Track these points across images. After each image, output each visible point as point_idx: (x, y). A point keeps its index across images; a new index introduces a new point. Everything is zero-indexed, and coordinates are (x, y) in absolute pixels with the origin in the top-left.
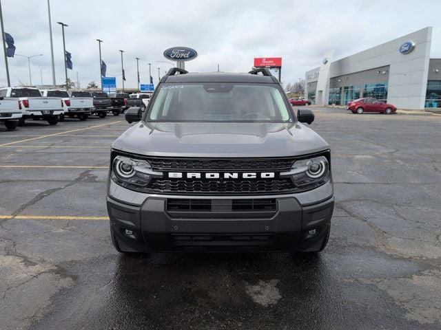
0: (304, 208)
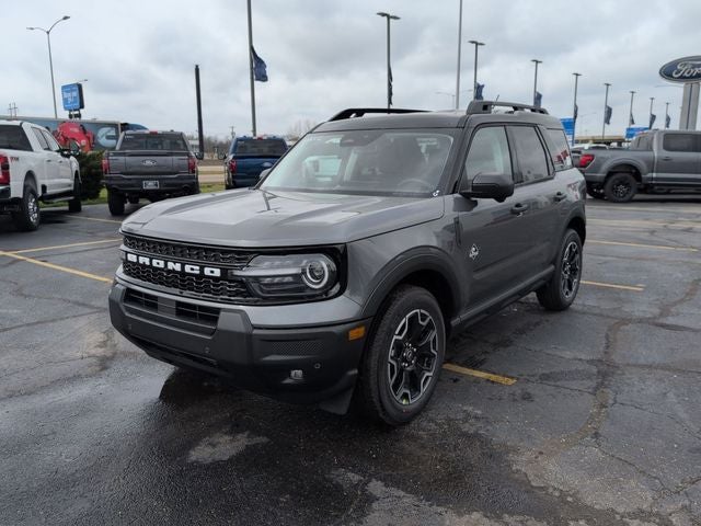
0: (255, 332)
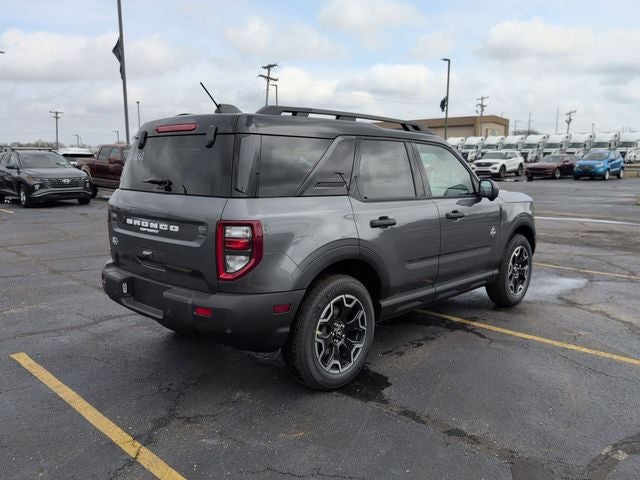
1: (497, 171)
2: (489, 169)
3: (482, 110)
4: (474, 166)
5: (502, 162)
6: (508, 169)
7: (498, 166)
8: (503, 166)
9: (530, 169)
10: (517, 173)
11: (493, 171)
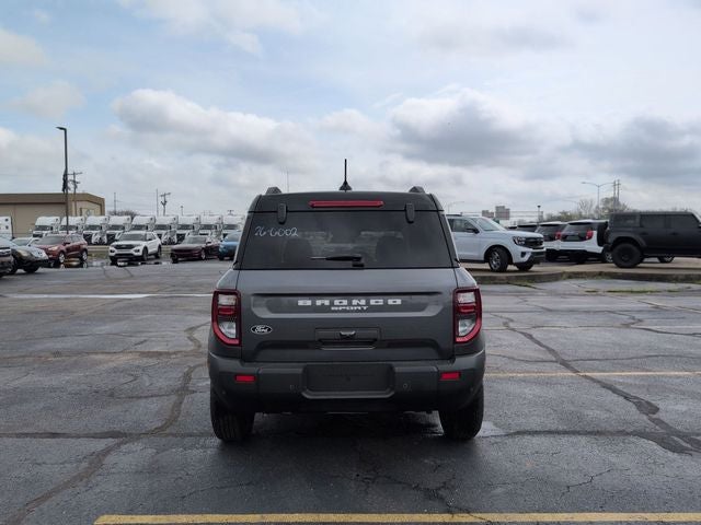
1: (140, 254)
2: (132, 251)
3: (76, 187)
4: (113, 249)
5: (144, 244)
6: (150, 251)
7: (141, 249)
8: (146, 248)
9: (176, 250)
10: (157, 256)
11: (136, 254)
